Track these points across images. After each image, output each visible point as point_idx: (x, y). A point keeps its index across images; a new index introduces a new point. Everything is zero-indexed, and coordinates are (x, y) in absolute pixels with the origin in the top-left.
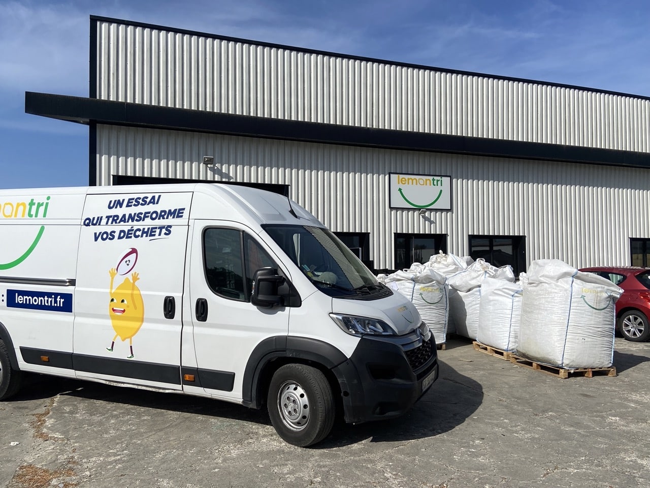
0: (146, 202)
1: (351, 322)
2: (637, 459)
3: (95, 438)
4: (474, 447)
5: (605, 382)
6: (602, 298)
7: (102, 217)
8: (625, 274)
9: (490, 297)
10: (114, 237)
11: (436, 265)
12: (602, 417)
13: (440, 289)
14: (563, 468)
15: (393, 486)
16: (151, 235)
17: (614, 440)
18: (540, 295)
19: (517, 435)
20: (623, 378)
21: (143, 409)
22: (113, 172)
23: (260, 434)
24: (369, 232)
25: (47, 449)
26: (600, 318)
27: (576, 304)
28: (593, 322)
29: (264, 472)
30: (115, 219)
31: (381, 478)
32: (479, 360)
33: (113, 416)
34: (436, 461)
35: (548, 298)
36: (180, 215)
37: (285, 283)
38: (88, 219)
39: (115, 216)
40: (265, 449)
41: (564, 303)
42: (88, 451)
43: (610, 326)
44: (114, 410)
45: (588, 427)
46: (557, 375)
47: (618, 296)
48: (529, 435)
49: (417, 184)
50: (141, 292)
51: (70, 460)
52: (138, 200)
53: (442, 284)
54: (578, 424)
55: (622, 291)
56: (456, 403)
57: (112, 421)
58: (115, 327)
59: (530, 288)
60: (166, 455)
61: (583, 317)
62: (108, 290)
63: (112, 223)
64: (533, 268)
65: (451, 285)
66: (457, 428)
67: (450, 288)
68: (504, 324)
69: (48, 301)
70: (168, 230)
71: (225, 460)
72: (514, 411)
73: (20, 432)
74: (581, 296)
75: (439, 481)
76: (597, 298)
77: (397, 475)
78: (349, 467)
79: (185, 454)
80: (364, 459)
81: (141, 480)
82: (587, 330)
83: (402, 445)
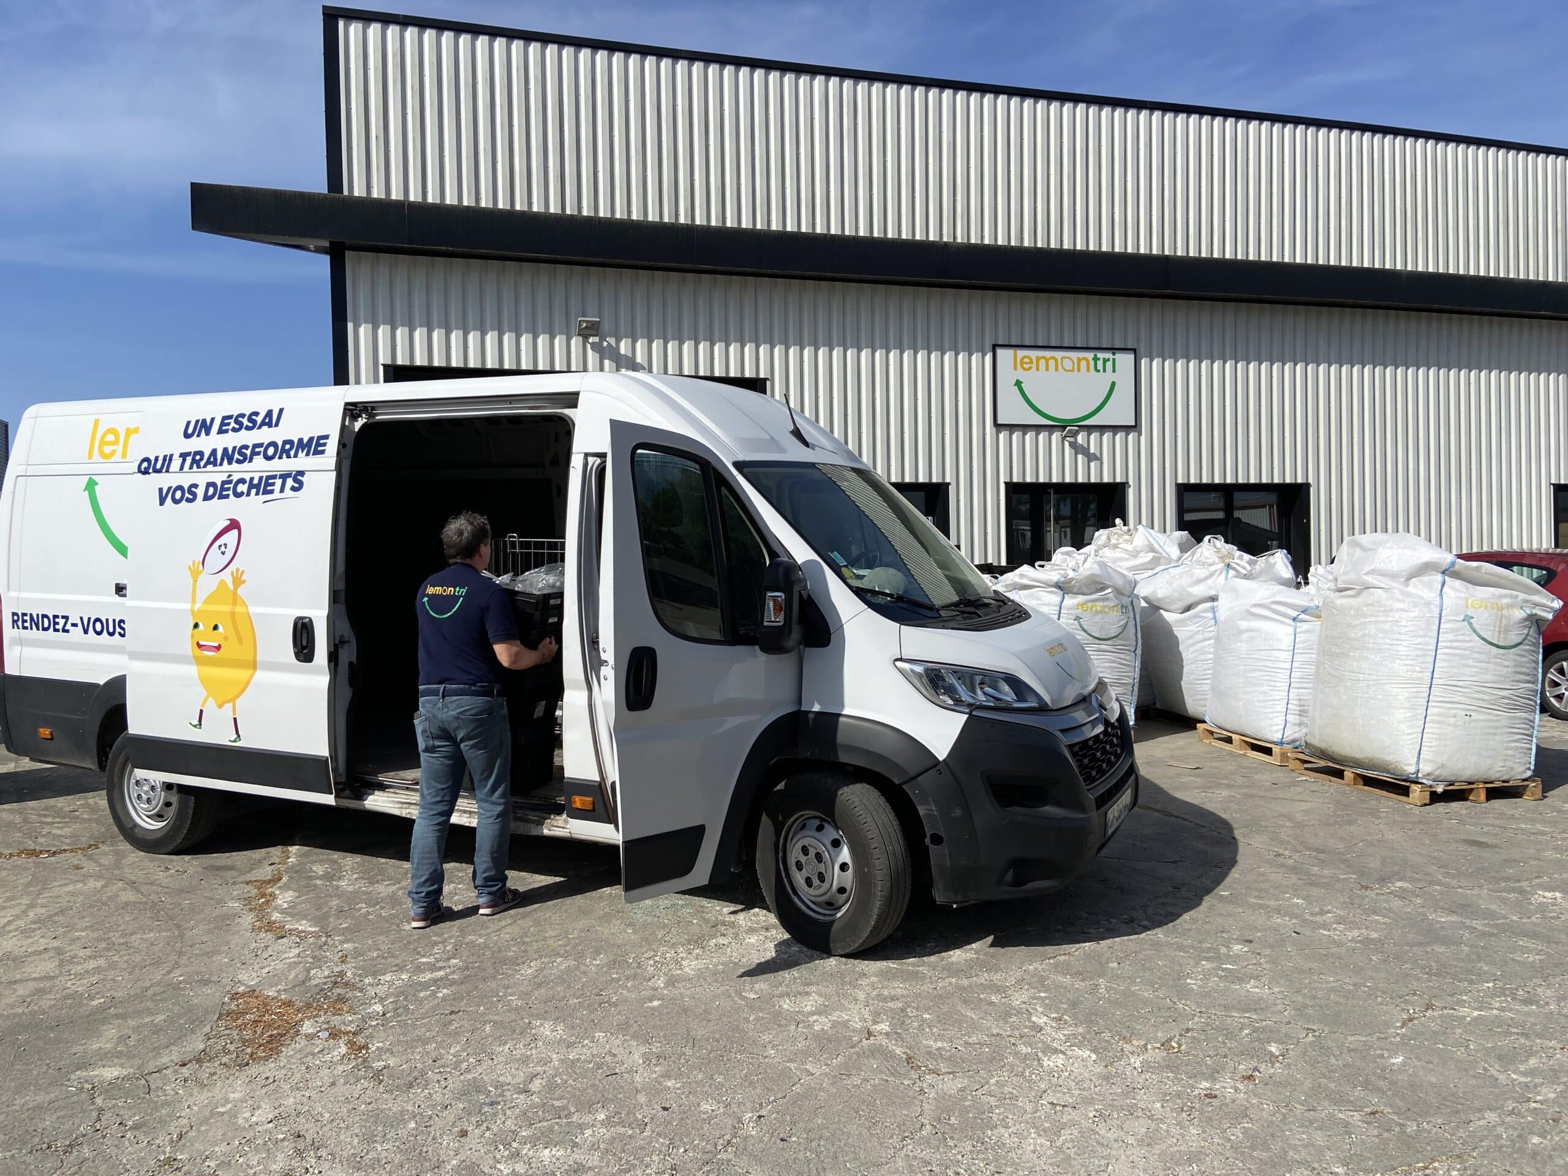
0: (254, 422)
1: (944, 680)
3: (387, 932)
4: (1229, 958)
5: (1517, 813)
6: (1513, 620)
7: (171, 456)
8: (1552, 566)
9: (1240, 623)
10: (195, 495)
11: (1107, 552)
12: (1522, 891)
13: (1122, 606)
14: (1446, 1008)
15: (1055, 1045)
16: (266, 492)
18: (1364, 615)
19: (1327, 933)
20: (1558, 804)
22: (384, 358)
23: (740, 926)
24: (948, 480)
25: (286, 955)
26: (1507, 667)
27: (1450, 636)
28: (1489, 677)
29: (761, 1010)
30: (196, 459)
31: (1026, 1027)
32: (1214, 764)
34: (1147, 990)
35: (1384, 622)
36: (320, 449)
38: (146, 459)
39: (196, 453)
40: (754, 958)
41: (1422, 633)
42: (374, 959)
43: (1530, 685)
45: (1490, 915)
46: (1403, 798)
47: (1550, 616)
48: (1356, 933)
49: (1057, 370)
51: (338, 980)
52: (240, 419)
53: (1126, 594)
54: (1464, 908)
55: (1558, 604)
56: (1175, 862)
59: (1341, 601)
60: (542, 970)
61: (1467, 666)
63: (191, 467)
64: (1348, 554)
65: (1146, 599)
66: (1186, 917)
67: (1143, 604)
68: (1273, 684)
70: (298, 478)
71: (671, 982)
72: (1313, 878)
73: (223, 920)
74: (1462, 617)
75: (1160, 1034)
76: (1501, 621)
77: (1060, 1020)
78: (949, 1001)
79: (583, 968)
80: (982, 984)
81: (495, 1022)
82: (1476, 696)
83: (1065, 954)
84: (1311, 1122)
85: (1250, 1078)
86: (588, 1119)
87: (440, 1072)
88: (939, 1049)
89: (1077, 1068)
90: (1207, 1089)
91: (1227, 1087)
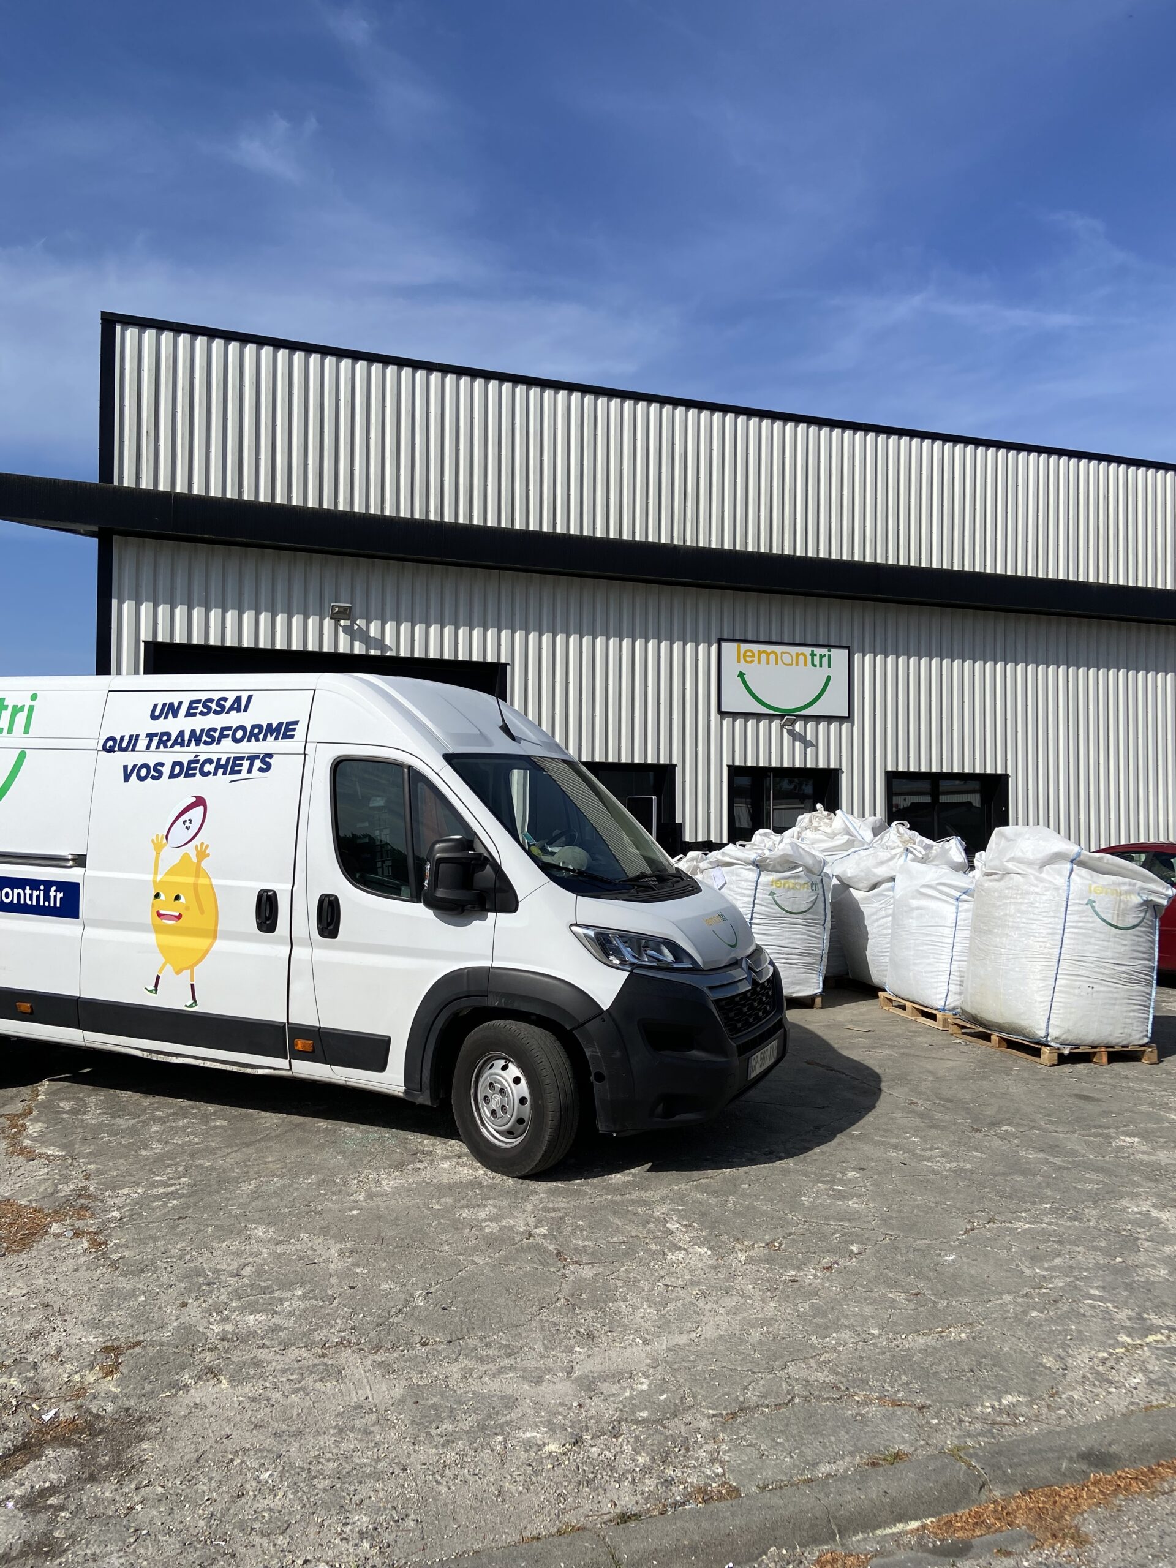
0: (223, 707)
1: (610, 942)
2: (1152, 1209)
3: (127, 1157)
4: (841, 1182)
5: (1130, 1074)
6: (1131, 905)
7: (138, 736)
9: (911, 901)
10: (161, 774)
11: (808, 834)
12: (1108, 1137)
13: (812, 884)
14: (1004, 1222)
15: (680, 1244)
16: (233, 772)
17: (1116, 1176)
18: (1007, 897)
19: (929, 1164)
20: (1169, 1069)
21: (211, 1108)
22: (145, 635)
23: (436, 1154)
24: (674, 762)
25: (36, 1174)
26: (1125, 945)
27: (1076, 918)
28: (1109, 954)
29: (443, 1217)
30: (164, 740)
31: (659, 1231)
32: (885, 1028)
33: (155, 1120)
34: (766, 1205)
35: (1021, 903)
36: (289, 733)
37: (488, 867)
38: (112, 739)
39: (163, 734)
40: (445, 1179)
41: (1052, 914)
42: (114, 1177)
43: (1147, 962)
44: (157, 1109)
45: (1073, 1153)
46: (1036, 1059)
47: (1165, 902)
48: (954, 1165)
49: (777, 663)
50: (213, 880)
51: (82, 1193)
52: (209, 704)
53: (816, 875)
54: (1054, 1148)
56: (823, 1107)
57: (155, 1128)
58: (163, 949)
59: (990, 884)
60: (260, 1186)
61: (1090, 943)
62: (150, 877)
63: (158, 747)
64: (997, 843)
65: (838, 877)
66: (817, 1150)
67: (834, 881)
68: (938, 956)
69: (31, 895)
70: (266, 761)
71: (370, 1196)
72: (934, 1122)
74: (1085, 901)
75: (767, 1237)
76: (1119, 906)
77: (690, 1226)
78: (602, 1213)
79: (296, 1186)
80: (632, 1200)
81: (216, 1226)
82: (1098, 970)
83: (707, 1178)
84: (865, 1299)
85: (829, 1268)
86: (288, 1294)
87: (168, 1262)
88: (585, 1246)
89: (693, 1262)
90: (792, 1276)
91: (809, 1275)
